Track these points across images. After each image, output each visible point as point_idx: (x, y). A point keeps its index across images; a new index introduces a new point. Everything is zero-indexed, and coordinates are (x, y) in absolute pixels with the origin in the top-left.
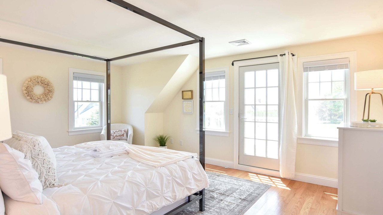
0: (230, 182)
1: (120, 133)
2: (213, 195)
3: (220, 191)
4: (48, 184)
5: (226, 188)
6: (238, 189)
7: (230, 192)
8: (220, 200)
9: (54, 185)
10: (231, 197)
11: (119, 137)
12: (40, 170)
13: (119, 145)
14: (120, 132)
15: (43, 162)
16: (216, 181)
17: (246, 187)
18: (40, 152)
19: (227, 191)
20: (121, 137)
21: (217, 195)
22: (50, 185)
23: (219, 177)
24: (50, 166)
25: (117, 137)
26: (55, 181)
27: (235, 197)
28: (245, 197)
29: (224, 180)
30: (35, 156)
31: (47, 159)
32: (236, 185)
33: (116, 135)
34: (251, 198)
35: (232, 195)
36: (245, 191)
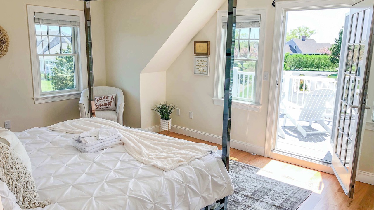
0: (259, 179)
1: (106, 101)
2: (237, 197)
3: (246, 191)
4: (27, 203)
5: (254, 187)
6: (270, 190)
7: (260, 194)
8: (246, 206)
9: (35, 203)
10: (262, 203)
11: (105, 107)
12: (16, 187)
13: (110, 134)
14: (106, 99)
15: (18, 176)
16: (240, 176)
17: (282, 188)
18: (14, 164)
19: (256, 191)
20: (108, 106)
21: (243, 198)
22: (29, 204)
23: (245, 169)
24: (27, 180)
25: (102, 107)
26: (35, 199)
27: (266, 203)
28: (280, 203)
29: (252, 175)
30: (8, 171)
31: (23, 170)
32: (267, 183)
33: (101, 104)
34: (288, 204)
35: (263, 198)
36: (281, 193)
